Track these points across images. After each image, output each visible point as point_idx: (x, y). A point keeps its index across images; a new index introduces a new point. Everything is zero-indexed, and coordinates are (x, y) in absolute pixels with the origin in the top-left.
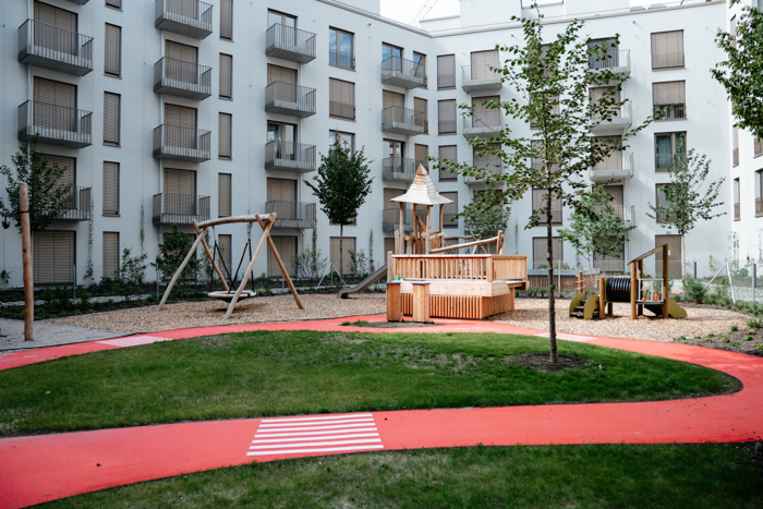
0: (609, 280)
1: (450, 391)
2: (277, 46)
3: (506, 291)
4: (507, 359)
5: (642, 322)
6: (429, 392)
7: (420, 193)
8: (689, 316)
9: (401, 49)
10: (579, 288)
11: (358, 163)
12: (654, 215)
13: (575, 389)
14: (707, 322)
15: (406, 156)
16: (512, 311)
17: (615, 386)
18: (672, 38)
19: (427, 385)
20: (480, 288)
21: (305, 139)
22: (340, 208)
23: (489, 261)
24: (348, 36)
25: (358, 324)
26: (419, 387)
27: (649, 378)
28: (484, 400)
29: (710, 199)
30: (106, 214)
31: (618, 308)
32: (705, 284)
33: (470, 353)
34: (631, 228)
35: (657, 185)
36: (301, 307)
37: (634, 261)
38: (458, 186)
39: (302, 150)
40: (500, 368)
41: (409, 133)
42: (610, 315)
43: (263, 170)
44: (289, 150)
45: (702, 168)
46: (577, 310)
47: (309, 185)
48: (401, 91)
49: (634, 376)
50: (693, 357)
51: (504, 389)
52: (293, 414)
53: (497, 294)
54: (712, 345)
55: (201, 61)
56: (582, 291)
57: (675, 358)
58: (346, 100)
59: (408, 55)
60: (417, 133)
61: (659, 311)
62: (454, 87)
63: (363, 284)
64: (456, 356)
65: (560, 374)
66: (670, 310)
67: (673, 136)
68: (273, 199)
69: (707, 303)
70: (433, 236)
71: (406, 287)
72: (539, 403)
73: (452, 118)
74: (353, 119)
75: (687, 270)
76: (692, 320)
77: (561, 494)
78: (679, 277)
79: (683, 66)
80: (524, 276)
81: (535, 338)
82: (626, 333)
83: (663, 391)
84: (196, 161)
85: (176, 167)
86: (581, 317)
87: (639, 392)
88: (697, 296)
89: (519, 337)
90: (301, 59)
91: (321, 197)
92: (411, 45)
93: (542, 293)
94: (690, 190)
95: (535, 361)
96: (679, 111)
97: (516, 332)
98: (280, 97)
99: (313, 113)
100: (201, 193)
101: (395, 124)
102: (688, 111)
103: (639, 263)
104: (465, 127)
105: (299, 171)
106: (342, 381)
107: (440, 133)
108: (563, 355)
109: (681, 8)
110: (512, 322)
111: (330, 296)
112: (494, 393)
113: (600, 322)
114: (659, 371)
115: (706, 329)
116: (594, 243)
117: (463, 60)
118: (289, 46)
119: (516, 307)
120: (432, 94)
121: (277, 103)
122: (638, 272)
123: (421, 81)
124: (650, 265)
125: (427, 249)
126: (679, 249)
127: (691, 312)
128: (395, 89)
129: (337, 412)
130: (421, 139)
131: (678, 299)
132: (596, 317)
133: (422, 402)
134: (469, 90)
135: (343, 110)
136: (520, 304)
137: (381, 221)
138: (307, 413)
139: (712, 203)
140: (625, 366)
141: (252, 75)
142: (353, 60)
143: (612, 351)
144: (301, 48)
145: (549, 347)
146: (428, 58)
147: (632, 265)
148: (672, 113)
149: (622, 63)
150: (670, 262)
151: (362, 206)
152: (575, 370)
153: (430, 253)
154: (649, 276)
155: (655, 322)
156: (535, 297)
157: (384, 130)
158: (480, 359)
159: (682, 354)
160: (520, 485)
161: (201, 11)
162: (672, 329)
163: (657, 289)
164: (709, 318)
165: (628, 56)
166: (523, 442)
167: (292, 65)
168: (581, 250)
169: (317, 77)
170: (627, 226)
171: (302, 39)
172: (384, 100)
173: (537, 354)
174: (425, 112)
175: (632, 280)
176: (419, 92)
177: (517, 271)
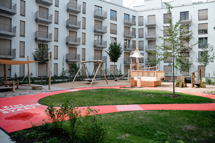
0: (186, 78)
1: (153, 101)
2: (97, 15)
3: (160, 80)
4: (163, 95)
5: (194, 88)
6: (148, 101)
7: (136, 54)
8: (206, 87)
9: (129, 15)
10: (178, 80)
11: (119, 46)
12: (198, 61)
13: (180, 101)
14: (211, 89)
15: (130, 44)
16: (161, 85)
17: (188, 101)
18: (205, 11)
19: (147, 100)
20: (153, 79)
21: (104, 39)
22: (115, 58)
23: (156, 73)
24: (115, 12)
25: (124, 87)
26: (145, 100)
27: (196, 99)
28: (161, 103)
29: (214, 57)
30: (55, 59)
31: (188, 85)
32: (211, 79)
33: (154, 94)
34: (192, 64)
35: (199, 52)
36: (107, 83)
37: (192, 73)
38: (144, 52)
39: (103, 42)
40: (162, 97)
41: (131, 38)
42: (186, 86)
43: (93, 47)
44: (100, 42)
45: (211, 49)
46: (177, 85)
47: (106, 52)
48: (129, 26)
49: (193, 99)
50: (207, 96)
51: (164, 101)
52: (121, 105)
53: (158, 81)
54: (212, 94)
55: (78, 20)
56: (179, 80)
57: (202, 96)
58: (114, 29)
59: (131, 17)
60: (133, 38)
61: (199, 86)
62: (143, 25)
63: (121, 78)
64: (151, 94)
65: (176, 98)
66: (201, 85)
67: (204, 39)
68: (96, 55)
69: (211, 84)
70: (140, 66)
71: (136, 79)
72: (172, 103)
73: (142, 34)
74: (116, 34)
75: (207, 75)
76: (207, 88)
77: (180, 117)
78: (204, 77)
79: (207, 19)
80: (164, 76)
81: (168, 91)
82: (190, 90)
83: (199, 102)
84: (76, 45)
85: (72, 47)
86: (179, 87)
87: (194, 102)
88: (209, 82)
89: (164, 91)
90: (103, 18)
91: (109, 55)
92: (131, 14)
93: (168, 80)
94: (208, 54)
95: (170, 96)
96: (206, 32)
97: (163, 90)
98: (98, 29)
99: (106, 33)
100: (78, 53)
101: (127, 35)
102: (208, 32)
103: (194, 74)
104: (146, 36)
105: (102, 48)
106: (128, 99)
107: (139, 38)
108: (176, 95)
109: (207, 3)
110: (161, 88)
111: (112, 80)
112: (162, 101)
113: (183, 88)
114: (198, 98)
115: (210, 90)
116: (181, 68)
117: (145, 18)
118: (100, 15)
119: (162, 84)
120: (137, 27)
121: (97, 30)
122: (194, 76)
123: (134, 24)
124: (196, 74)
125: (138, 69)
126: (204, 69)
127: (207, 86)
128: (127, 26)
129: (130, 104)
130: (134, 39)
131: (204, 83)
132: (182, 87)
133: (147, 103)
134: (147, 26)
135: (114, 32)
136: (163, 83)
137: (123, 61)
138: (124, 104)
139: (214, 58)
140: (190, 97)
141: (90, 23)
142: (116, 18)
143: (187, 94)
144: (103, 15)
145: (173, 93)
146: (136, 17)
147: (192, 74)
148: (204, 32)
149: (190, 18)
150: (202, 73)
151: (120, 57)
152: (179, 98)
153: (139, 70)
154: (196, 77)
155: (198, 88)
156: (166, 82)
157: (124, 37)
158: (157, 95)
159: (204, 95)
160: (172, 115)
161: (78, 7)
162: (202, 90)
163: (198, 80)
164: (212, 88)
165: (192, 17)
166: (171, 109)
167: (101, 20)
168: (178, 70)
169: (107, 23)
170: (190, 63)
171: (103, 13)
172: (124, 29)
173: (170, 94)
174: (135, 32)
175: (192, 78)
176: (133, 27)
177: (162, 75)
